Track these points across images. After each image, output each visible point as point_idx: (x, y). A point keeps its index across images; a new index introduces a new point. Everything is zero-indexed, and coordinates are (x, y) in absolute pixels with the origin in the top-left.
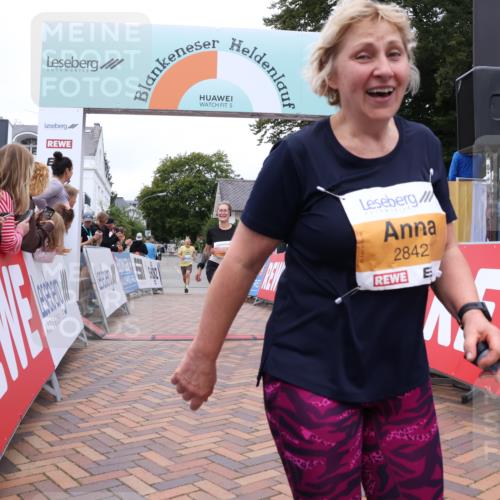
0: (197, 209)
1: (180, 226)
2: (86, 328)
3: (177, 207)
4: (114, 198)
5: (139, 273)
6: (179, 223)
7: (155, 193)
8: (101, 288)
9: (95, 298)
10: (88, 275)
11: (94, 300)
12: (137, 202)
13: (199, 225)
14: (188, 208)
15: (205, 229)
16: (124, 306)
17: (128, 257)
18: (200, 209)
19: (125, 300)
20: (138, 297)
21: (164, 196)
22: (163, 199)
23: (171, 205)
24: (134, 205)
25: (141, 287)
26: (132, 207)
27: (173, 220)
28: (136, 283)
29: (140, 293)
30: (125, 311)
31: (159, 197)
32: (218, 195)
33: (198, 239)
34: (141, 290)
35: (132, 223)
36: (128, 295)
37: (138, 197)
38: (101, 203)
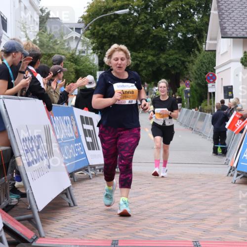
0: (179, 35)
1: (151, 64)
2: (6, 228)
3: (148, 32)
4: (44, 19)
5: (89, 139)
6: (150, 58)
7: (111, 9)
8: (29, 164)
9: (20, 179)
10: (9, 144)
11: (17, 184)
12: (82, 26)
13: (183, 62)
14: (164, 35)
15: (193, 68)
16: (66, 192)
17: (71, 114)
18: (184, 35)
19: (67, 183)
20: (89, 178)
21: (125, 15)
22: (124, 20)
23: (138, 30)
24: (78, 30)
25: (92, 162)
26: (75, 34)
27: (141, 55)
28: (85, 155)
29: (91, 172)
30: (69, 201)
31: (117, 16)
32: (214, 12)
33: (182, 85)
34: (93, 167)
35: (74, 60)
36: (71, 175)
37: (84, 18)
38: (24, 28)
